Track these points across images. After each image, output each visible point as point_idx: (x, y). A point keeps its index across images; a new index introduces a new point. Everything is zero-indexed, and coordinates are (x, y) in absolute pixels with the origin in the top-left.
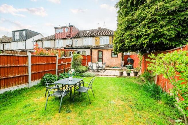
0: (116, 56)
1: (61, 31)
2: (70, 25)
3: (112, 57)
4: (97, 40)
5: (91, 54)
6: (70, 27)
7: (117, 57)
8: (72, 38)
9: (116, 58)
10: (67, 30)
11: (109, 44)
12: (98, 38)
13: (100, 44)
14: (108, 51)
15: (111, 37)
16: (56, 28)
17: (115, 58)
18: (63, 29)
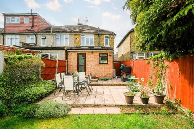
0: (106, 62)
1: (17, 20)
2: (32, 13)
3: (100, 63)
4: (76, 39)
5: (67, 58)
6: (32, 15)
7: (107, 64)
8: (36, 34)
9: (105, 65)
10: (27, 21)
11: (94, 45)
12: (78, 36)
13: (81, 45)
14: (94, 54)
15: (97, 36)
16: (6, 16)
17: (103, 65)
18: (19, 18)
